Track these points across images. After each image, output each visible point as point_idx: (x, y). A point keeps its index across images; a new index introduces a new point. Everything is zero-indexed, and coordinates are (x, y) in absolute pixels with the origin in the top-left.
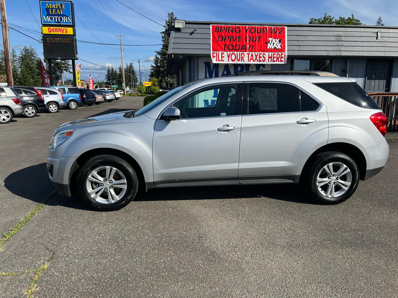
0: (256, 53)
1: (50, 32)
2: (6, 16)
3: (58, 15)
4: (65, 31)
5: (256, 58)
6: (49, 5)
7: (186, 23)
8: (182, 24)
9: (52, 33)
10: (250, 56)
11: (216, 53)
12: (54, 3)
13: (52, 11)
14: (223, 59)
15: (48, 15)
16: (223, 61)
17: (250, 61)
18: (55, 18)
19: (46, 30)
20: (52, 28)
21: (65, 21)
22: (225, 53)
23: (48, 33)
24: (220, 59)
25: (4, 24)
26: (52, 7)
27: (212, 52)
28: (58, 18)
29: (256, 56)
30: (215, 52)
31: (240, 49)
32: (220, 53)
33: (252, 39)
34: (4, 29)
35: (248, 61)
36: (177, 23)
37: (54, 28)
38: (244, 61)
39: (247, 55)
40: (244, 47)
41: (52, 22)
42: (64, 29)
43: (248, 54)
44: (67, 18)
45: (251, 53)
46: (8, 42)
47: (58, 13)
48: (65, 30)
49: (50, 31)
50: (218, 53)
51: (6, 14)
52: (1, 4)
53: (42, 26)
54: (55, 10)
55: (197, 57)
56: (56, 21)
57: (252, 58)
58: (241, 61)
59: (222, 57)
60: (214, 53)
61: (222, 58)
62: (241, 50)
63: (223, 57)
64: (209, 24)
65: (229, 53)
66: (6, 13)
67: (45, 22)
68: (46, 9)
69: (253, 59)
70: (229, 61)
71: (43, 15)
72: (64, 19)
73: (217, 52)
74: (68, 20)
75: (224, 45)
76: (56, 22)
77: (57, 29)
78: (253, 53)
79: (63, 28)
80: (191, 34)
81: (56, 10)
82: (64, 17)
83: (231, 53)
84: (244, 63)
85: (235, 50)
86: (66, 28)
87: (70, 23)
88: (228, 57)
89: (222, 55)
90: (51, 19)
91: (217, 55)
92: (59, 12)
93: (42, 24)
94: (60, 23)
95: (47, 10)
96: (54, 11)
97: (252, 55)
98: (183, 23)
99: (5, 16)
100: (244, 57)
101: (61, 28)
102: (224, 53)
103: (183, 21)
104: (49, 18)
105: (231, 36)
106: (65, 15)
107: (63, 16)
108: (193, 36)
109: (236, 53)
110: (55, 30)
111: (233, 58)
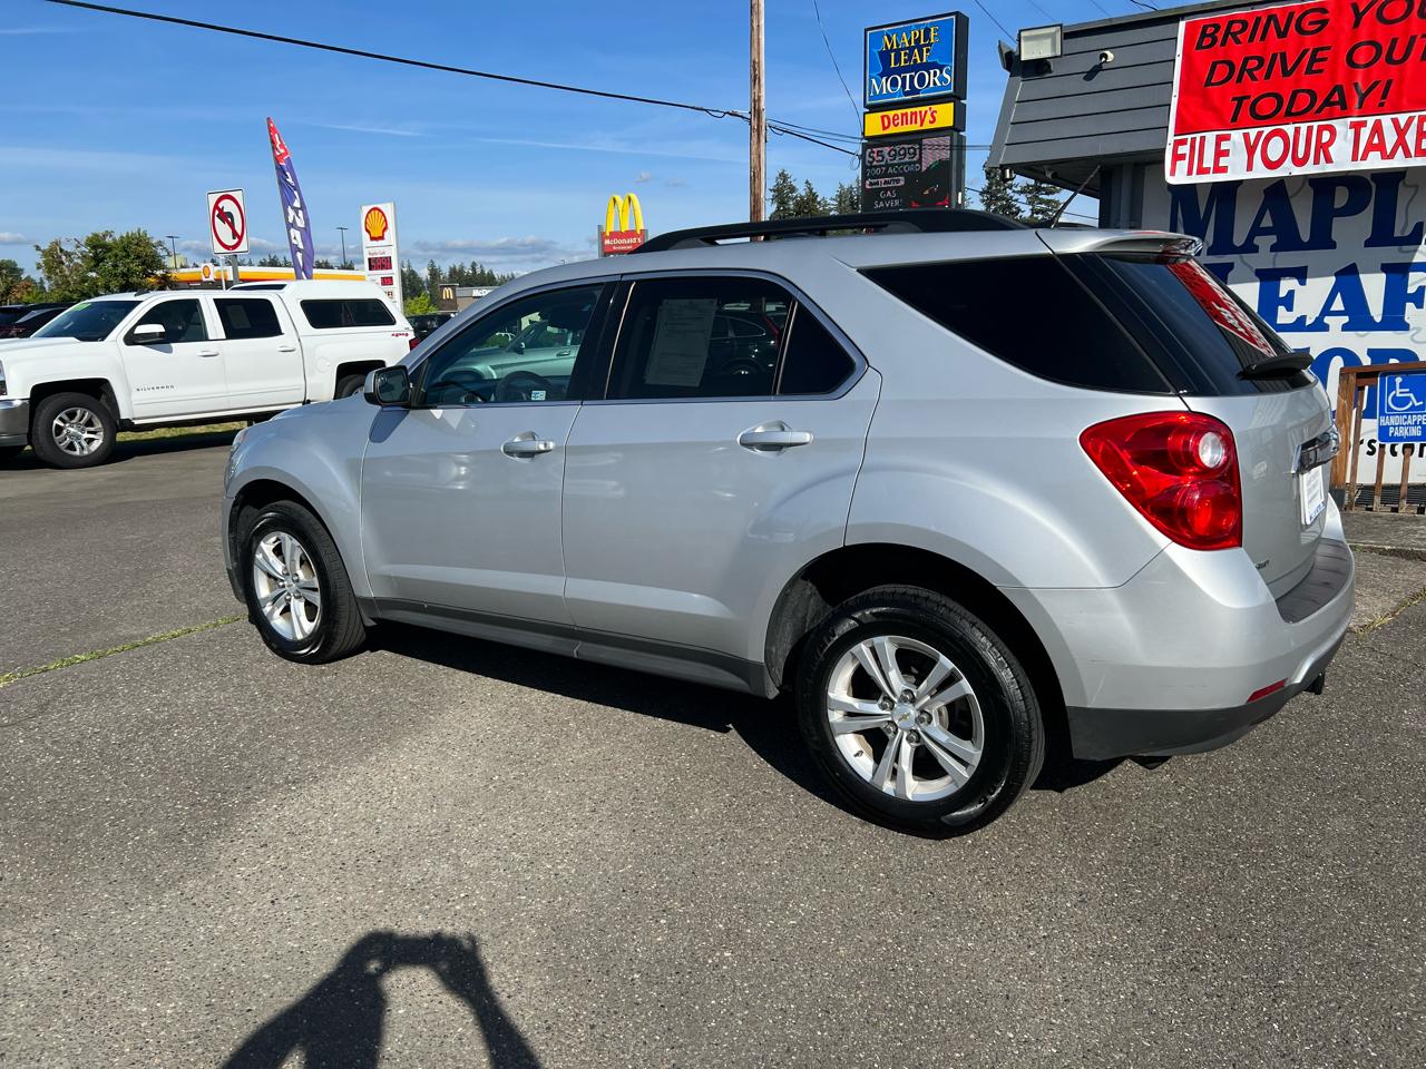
0: (1403, 118)
1: (884, 128)
2: (763, 99)
3: (916, 68)
4: (929, 117)
5: (1401, 142)
6: (890, 39)
7: (1067, 36)
8: (1049, 41)
9: (892, 130)
10: (1365, 133)
11: (1193, 140)
12: (903, 30)
13: (898, 60)
14: (1223, 162)
15: (887, 72)
16: (1224, 170)
17: (1364, 157)
18: (904, 79)
19: (874, 125)
20: (891, 113)
21: (935, 83)
22: (1237, 135)
23: (880, 132)
24: (1208, 162)
25: (755, 123)
26: (898, 45)
27: (1171, 138)
28: (912, 78)
29: (1401, 132)
30: (1189, 137)
31: (1315, 108)
32: (1211, 137)
33: (1384, 56)
34: (755, 139)
35: (1355, 158)
36: (1030, 43)
37: (899, 112)
38: (1329, 160)
39: (1351, 133)
40: (1336, 97)
41: (894, 95)
42: (926, 112)
43: (1357, 127)
44: (941, 72)
45: (1371, 121)
46: (763, 175)
47: (916, 60)
48: (929, 114)
49: (886, 124)
50: (1203, 139)
51: (763, 94)
52: (754, 62)
53: (865, 114)
54: (905, 54)
55: (1136, 164)
56: (908, 89)
57: (1376, 141)
58: (1316, 162)
59: (1220, 153)
60: (1183, 142)
61: (1216, 161)
62: (1319, 111)
63: (1226, 153)
64: (1174, 19)
65: (1253, 133)
66: (763, 89)
67: (876, 97)
68: (881, 53)
69: (1381, 147)
70: (1250, 167)
71: (871, 77)
72: (932, 78)
73: (1198, 136)
74: (942, 79)
75: (1234, 99)
76: (906, 94)
77: (906, 113)
78: (1386, 120)
79: (923, 109)
80: (1090, 75)
81: (911, 49)
82: (932, 71)
83: (1267, 130)
84: (1329, 168)
85: (1289, 113)
86: (934, 107)
87: (948, 87)
88: (1251, 151)
89: (1218, 145)
90: (894, 83)
91: (1192, 147)
92: (918, 57)
93: (866, 106)
94: (918, 92)
95: (885, 56)
96: (903, 57)
97: (1377, 128)
98: (1052, 36)
99: (759, 97)
100: (1331, 142)
101: (917, 109)
102: (1227, 138)
103: (1053, 30)
104: (887, 80)
105: (1275, 56)
106: (934, 65)
107: (928, 67)
108: (1100, 81)
109: (1289, 129)
110: (900, 121)
111: (1274, 154)
